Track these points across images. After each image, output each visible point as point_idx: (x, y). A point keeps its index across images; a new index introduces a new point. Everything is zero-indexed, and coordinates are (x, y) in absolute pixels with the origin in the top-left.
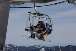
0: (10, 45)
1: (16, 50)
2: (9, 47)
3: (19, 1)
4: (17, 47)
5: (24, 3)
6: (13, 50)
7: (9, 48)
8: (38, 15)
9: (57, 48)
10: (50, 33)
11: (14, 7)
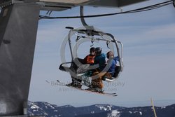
0: (39, 104)
1: (54, 116)
2: (37, 107)
3: (59, 3)
4: (56, 109)
5: (70, 8)
6: (45, 114)
7: (36, 109)
8: (89, 34)
9: (147, 110)
10: (115, 75)
11: (48, 15)
